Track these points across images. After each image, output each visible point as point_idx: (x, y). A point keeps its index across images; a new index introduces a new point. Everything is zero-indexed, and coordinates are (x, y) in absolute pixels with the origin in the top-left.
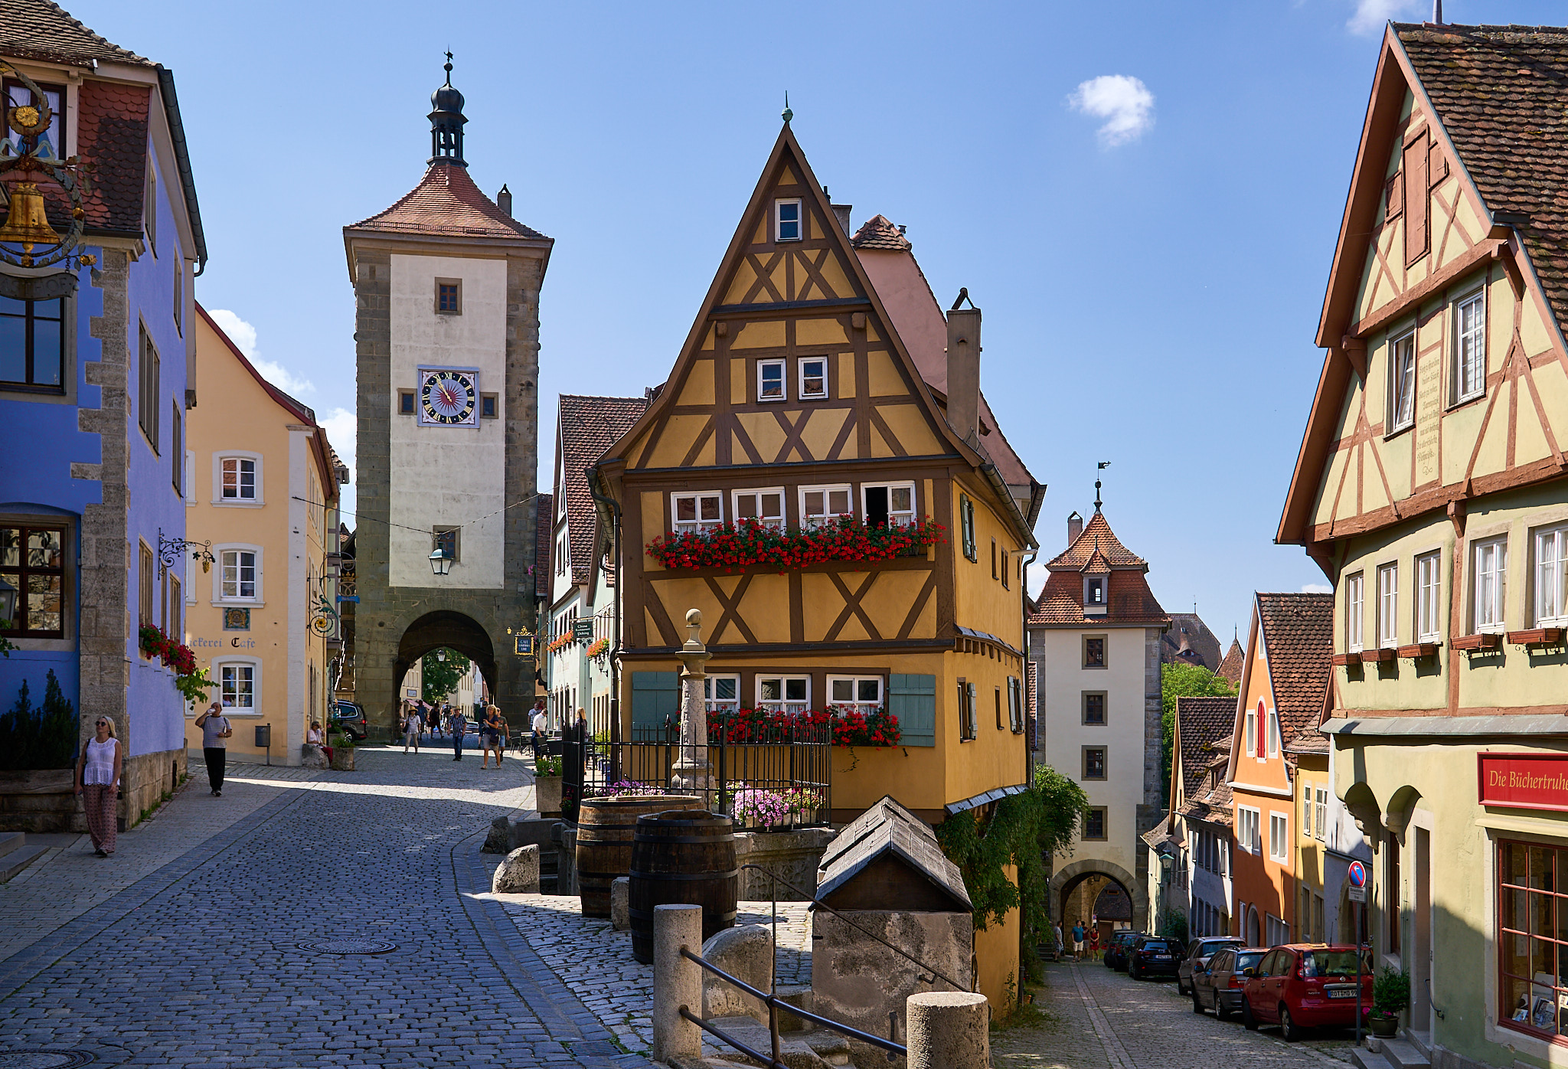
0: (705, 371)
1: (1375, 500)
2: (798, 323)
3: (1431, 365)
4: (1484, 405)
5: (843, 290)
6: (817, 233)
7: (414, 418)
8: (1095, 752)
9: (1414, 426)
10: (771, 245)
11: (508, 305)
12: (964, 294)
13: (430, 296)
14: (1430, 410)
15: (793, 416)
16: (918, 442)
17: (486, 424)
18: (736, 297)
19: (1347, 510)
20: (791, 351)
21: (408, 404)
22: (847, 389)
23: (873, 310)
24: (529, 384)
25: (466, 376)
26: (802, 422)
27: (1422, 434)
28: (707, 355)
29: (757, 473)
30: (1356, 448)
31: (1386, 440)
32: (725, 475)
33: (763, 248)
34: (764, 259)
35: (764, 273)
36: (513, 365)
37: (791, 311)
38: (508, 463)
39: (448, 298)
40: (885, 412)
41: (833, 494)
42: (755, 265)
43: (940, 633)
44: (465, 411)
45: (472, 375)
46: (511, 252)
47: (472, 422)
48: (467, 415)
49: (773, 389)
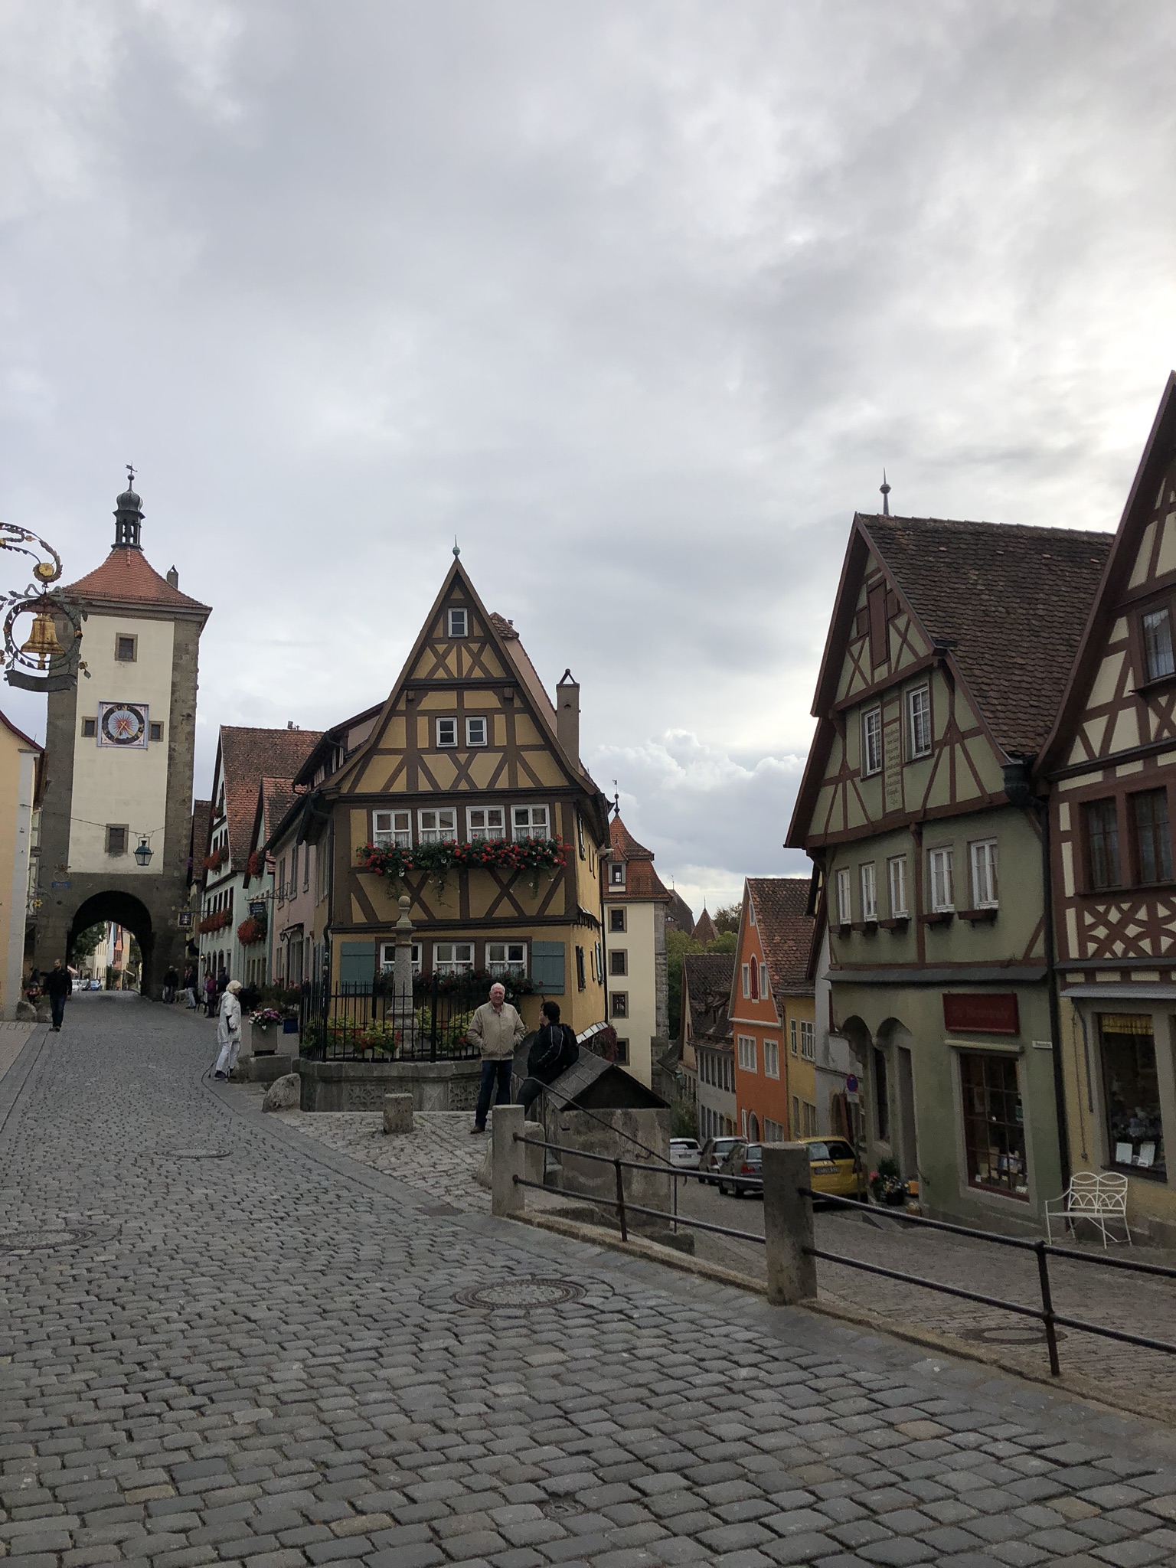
0: (399, 726)
1: (857, 820)
2: (467, 694)
3: (892, 733)
4: (933, 761)
5: (497, 672)
6: (478, 632)
7: (94, 739)
8: (619, 996)
9: (882, 773)
10: (446, 639)
11: (174, 656)
12: (568, 673)
13: (112, 647)
14: (893, 762)
15: (463, 757)
16: (550, 778)
17: (152, 745)
18: (422, 673)
19: (836, 825)
20: (461, 713)
21: (90, 728)
22: (501, 739)
23: (519, 685)
24: (189, 716)
25: (138, 708)
26: (469, 761)
27: (889, 777)
28: (400, 714)
29: (438, 798)
30: (841, 785)
31: (862, 780)
32: (412, 799)
33: (440, 641)
34: (441, 648)
35: (441, 659)
36: (176, 701)
37: (460, 686)
38: (170, 775)
39: (126, 648)
40: (527, 755)
41: (491, 812)
42: (435, 652)
43: (567, 912)
44: (136, 735)
45: (143, 708)
46: (177, 616)
47: (142, 743)
48: (138, 738)
49: (448, 738)
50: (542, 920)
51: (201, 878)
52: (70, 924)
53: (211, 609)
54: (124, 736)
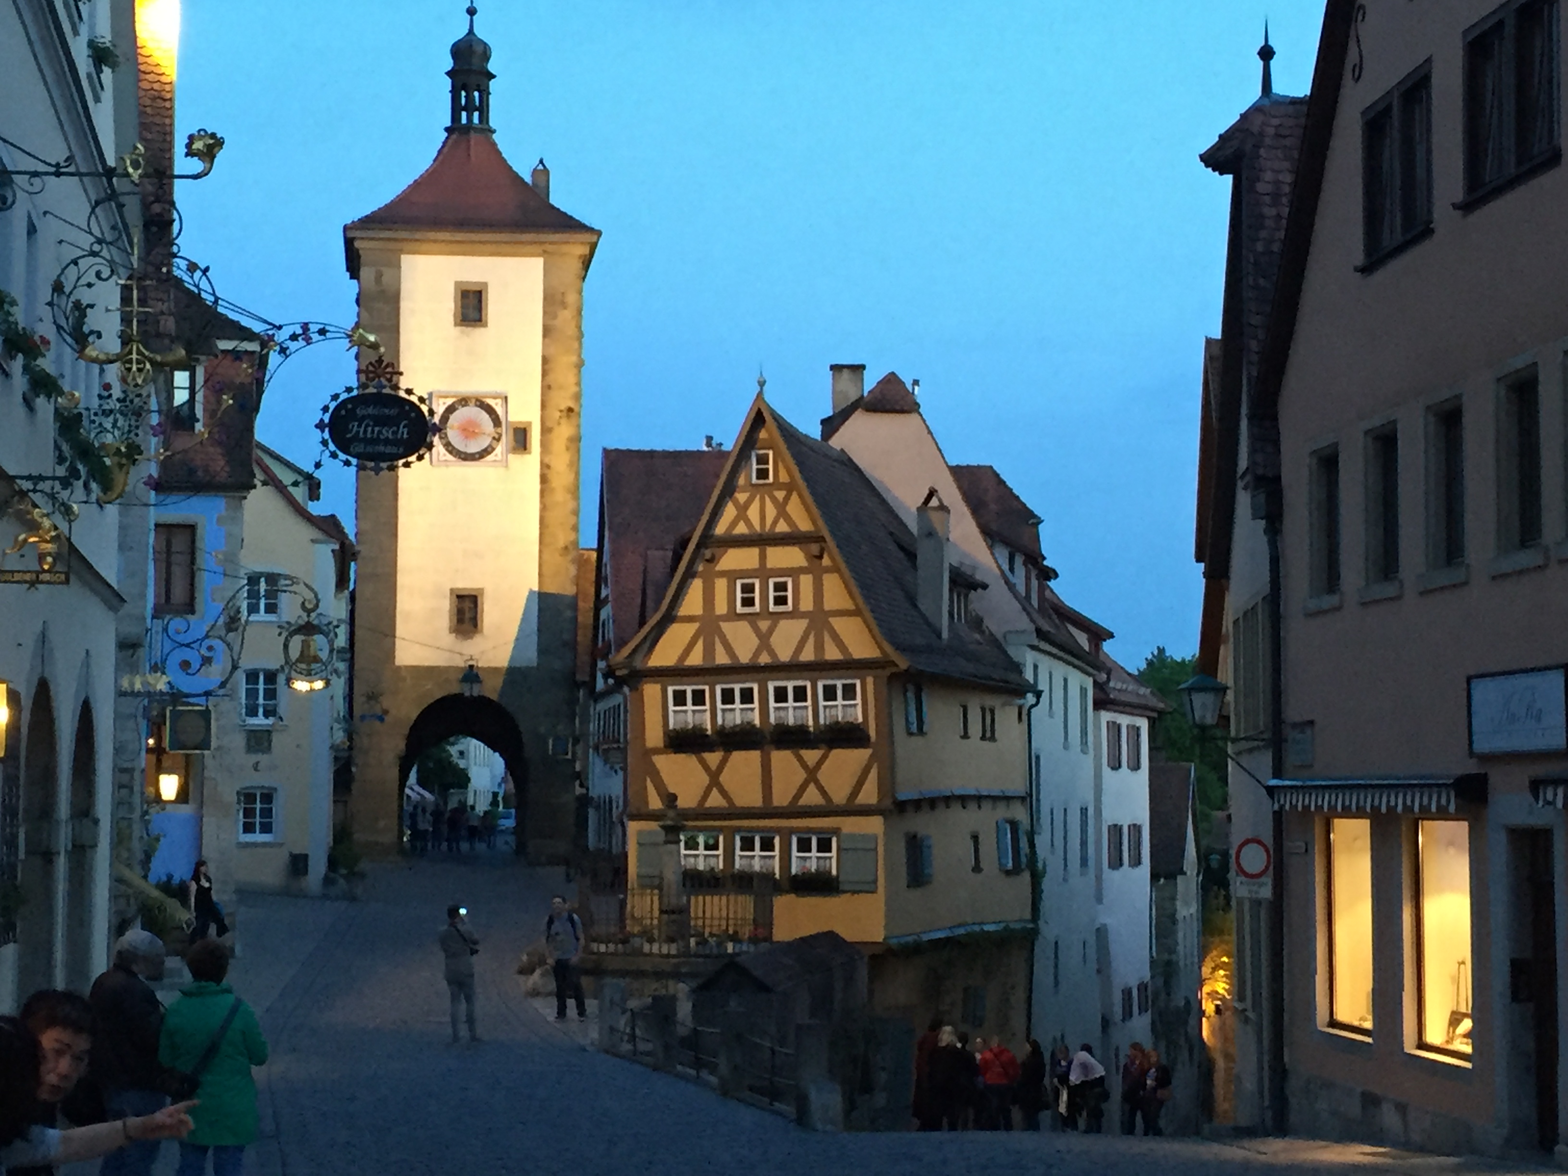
0: (695, 588)
2: (771, 551)
5: (804, 525)
6: (783, 477)
10: (748, 487)
11: (545, 313)
13: (448, 306)
15: (764, 625)
16: (862, 647)
17: (515, 459)
18: (719, 528)
20: (763, 573)
22: (807, 604)
23: (826, 541)
24: (570, 410)
25: (491, 402)
26: (771, 631)
28: (697, 575)
29: (737, 671)
32: (709, 673)
35: (742, 510)
36: (549, 387)
37: (762, 541)
38: (543, 507)
39: (471, 307)
40: (836, 622)
41: (795, 688)
42: (736, 504)
43: (880, 801)
44: (490, 446)
45: (499, 401)
46: (549, 248)
47: (499, 457)
48: (493, 449)
49: (748, 602)
50: (851, 810)
51: (587, 679)
52: (402, 745)
53: (599, 233)
54: (474, 447)
